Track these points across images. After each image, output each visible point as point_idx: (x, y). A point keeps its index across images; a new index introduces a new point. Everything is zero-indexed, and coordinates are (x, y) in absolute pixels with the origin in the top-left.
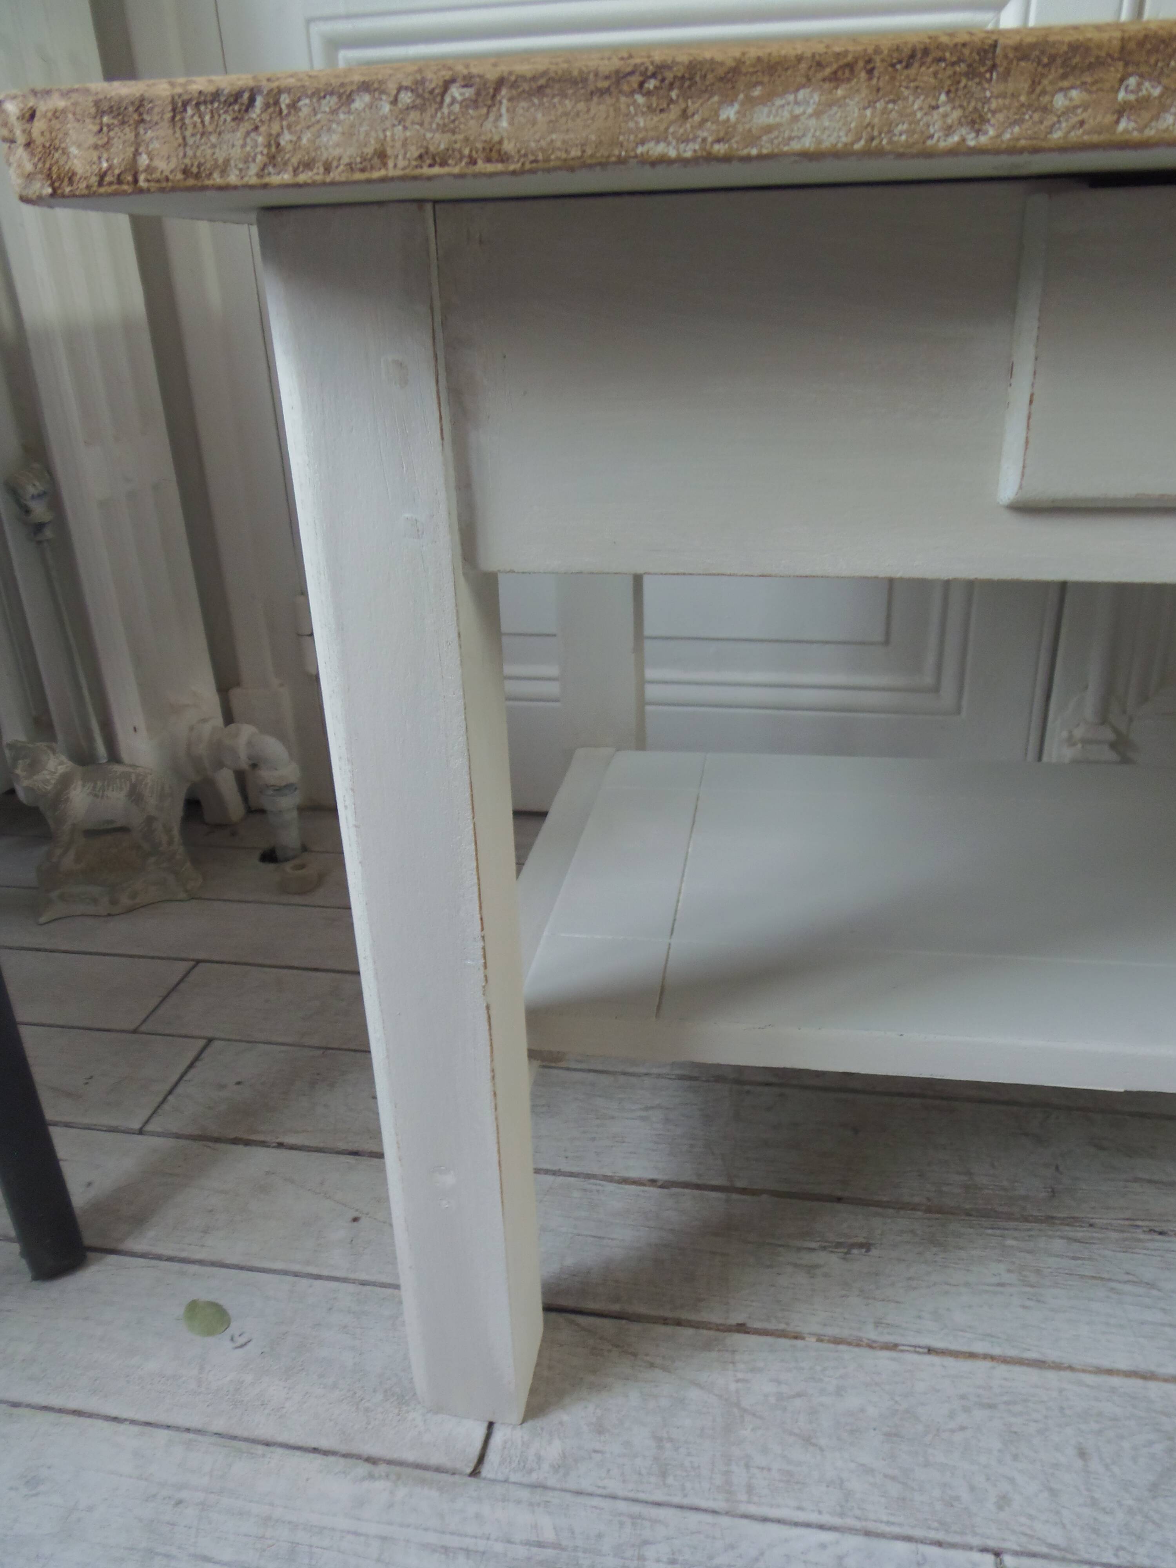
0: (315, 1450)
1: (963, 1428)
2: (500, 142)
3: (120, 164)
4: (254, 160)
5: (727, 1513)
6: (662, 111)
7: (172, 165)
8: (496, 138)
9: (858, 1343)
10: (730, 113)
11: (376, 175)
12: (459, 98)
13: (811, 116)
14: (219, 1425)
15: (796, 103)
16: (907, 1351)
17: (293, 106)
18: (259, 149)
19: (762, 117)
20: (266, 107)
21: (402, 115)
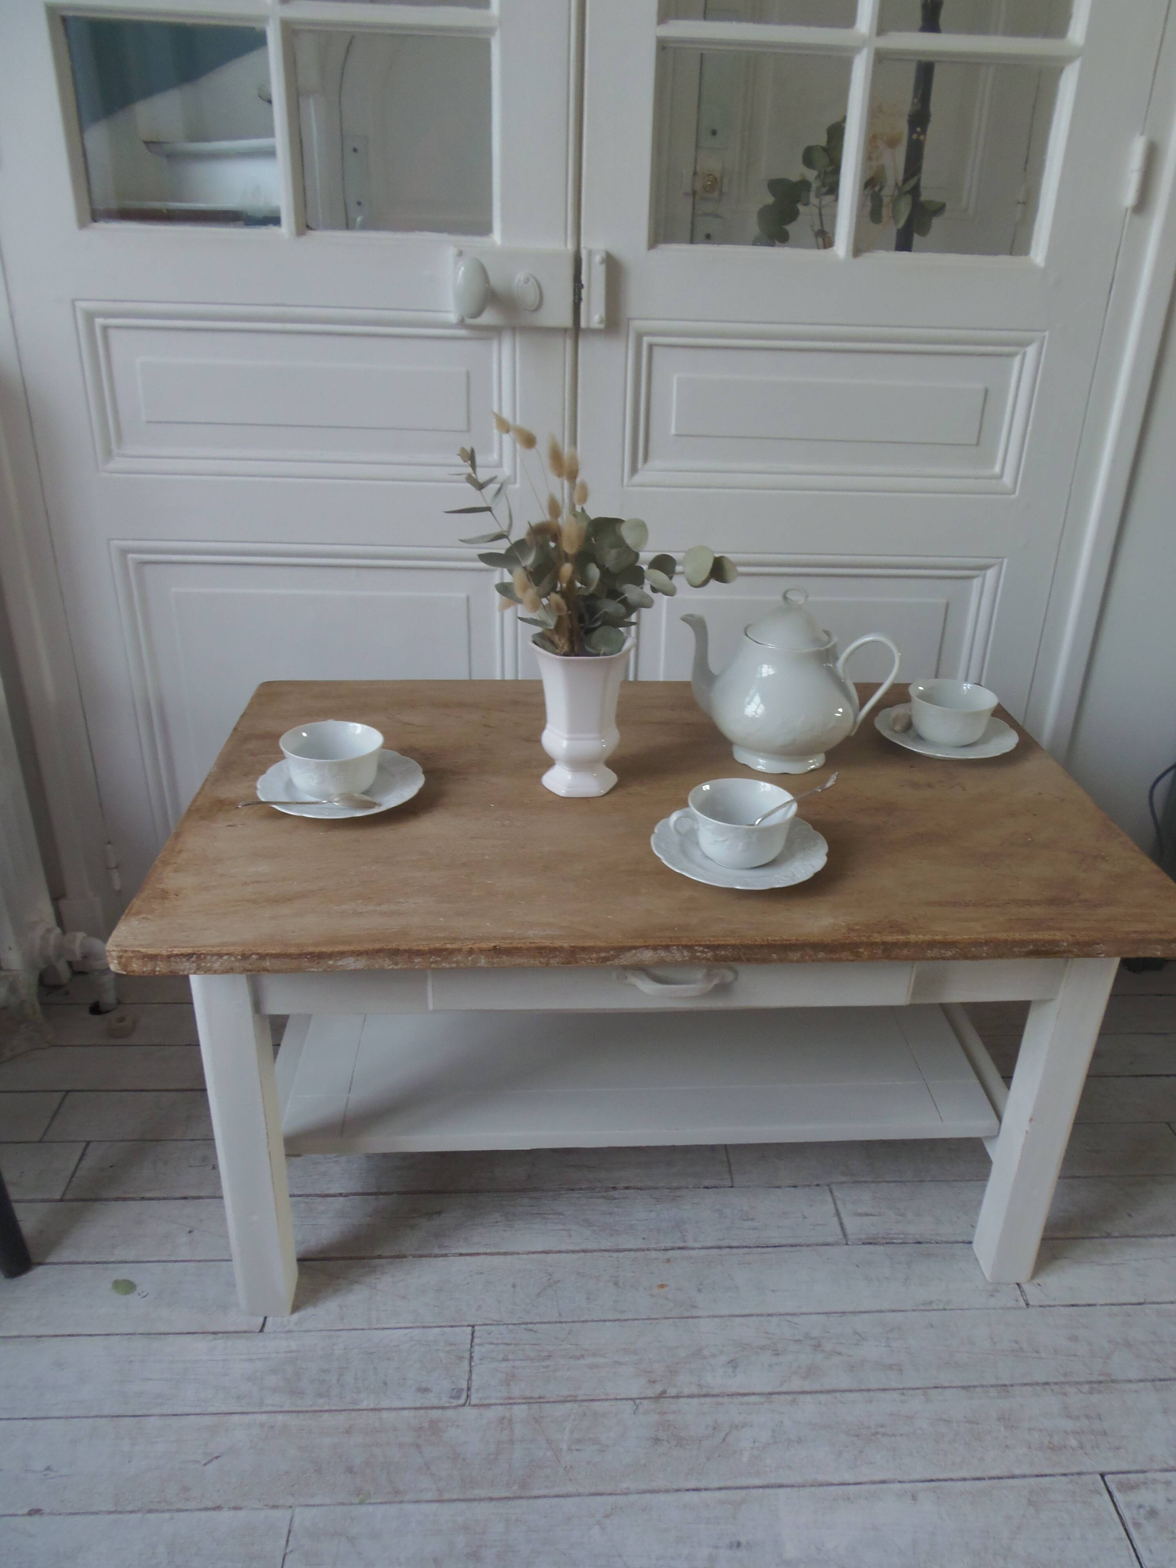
1: (469, 1283)
2: (266, 967)
3: (150, 970)
4: (192, 969)
5: (369, 1329)
7: (167, 970)
9: (429, 1256)
10: (331, 962)
12: (254, 958)
13: (352, 963)
14: (142, 1330)
15: (348, 960)
16: (450, 1256)
17: (205, 958)
18: (194, 967)
19: (340, 963)
20: (197, 958)
21: (237, 960)
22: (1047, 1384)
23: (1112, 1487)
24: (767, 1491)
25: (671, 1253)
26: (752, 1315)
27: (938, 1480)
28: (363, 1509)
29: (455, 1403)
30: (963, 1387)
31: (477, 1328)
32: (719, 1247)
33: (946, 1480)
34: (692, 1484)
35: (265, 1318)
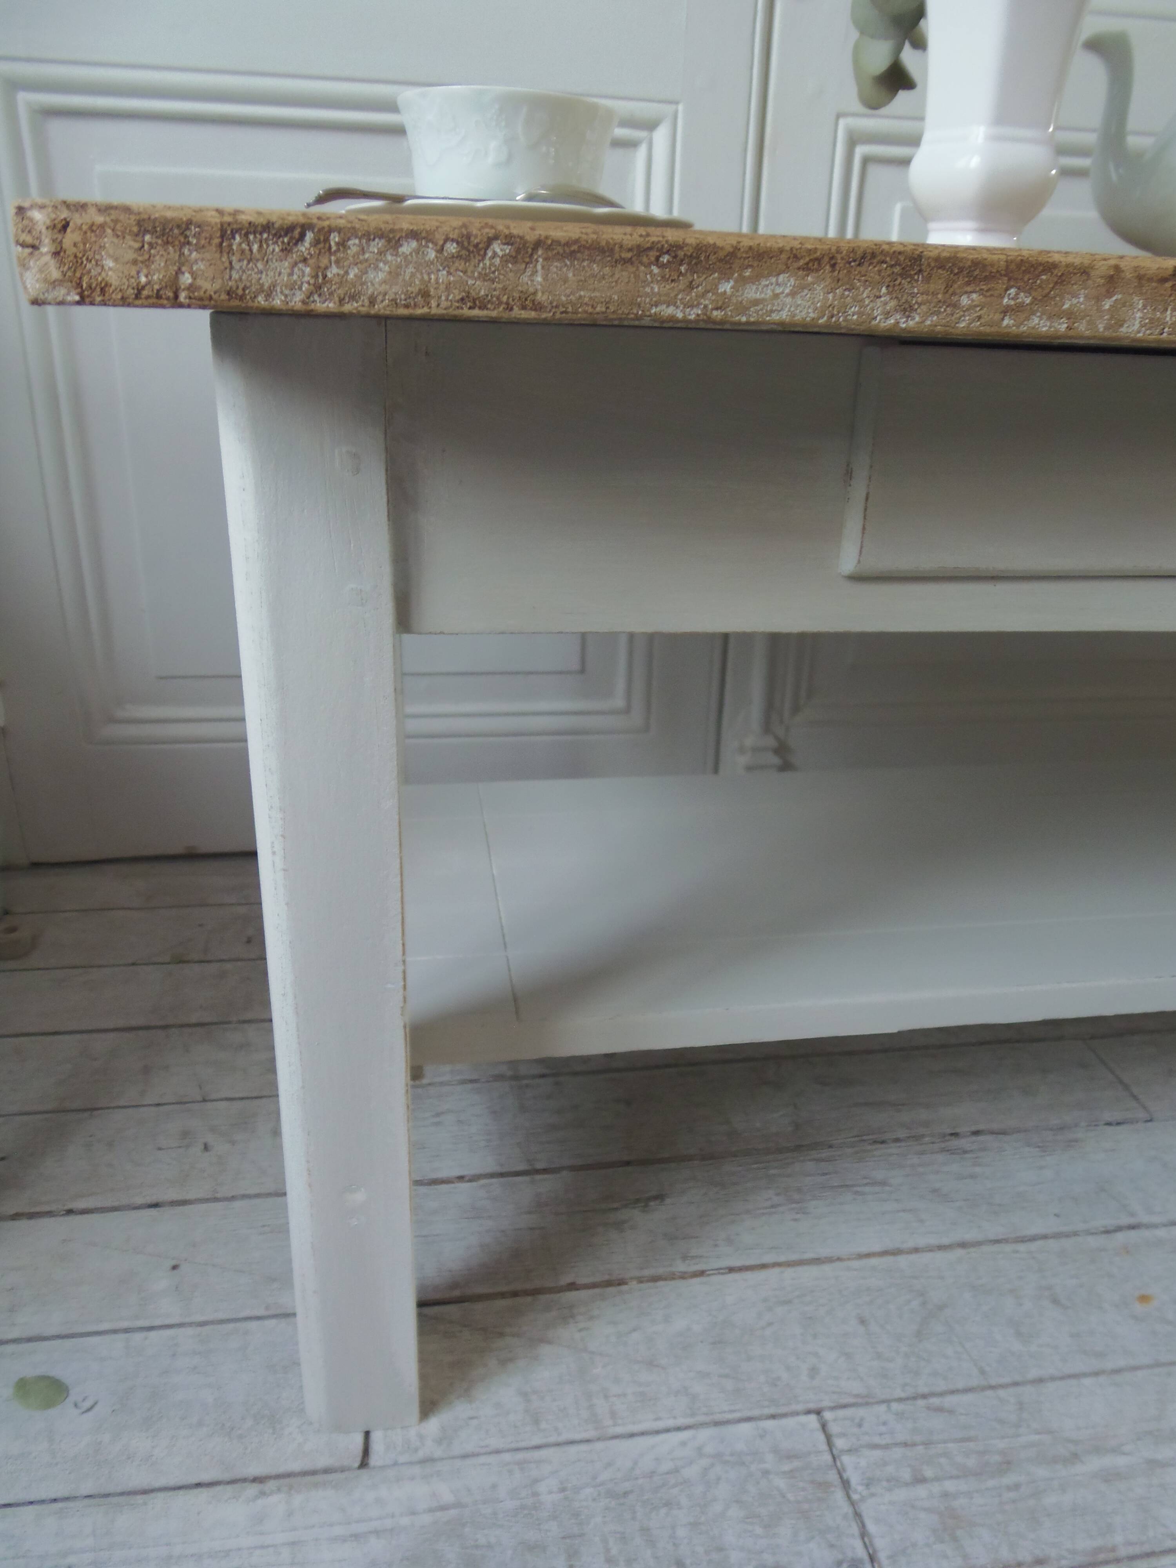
0: (198, 1485)
1: (770, 1324)
2: (535, 293)
3: (161, 281)
4: (300, 288)
5: (600, 1439)
6: (672, 281)
7: (217, 285)
8: (531, 290)
9: (672, 1277)
10: (726, 287)
11: (419, 311)
12: (500, 253)
13: (787, 295)
14: (88, 1487)
15: (778, 284)
16: (712, 1274)
17: (343, 244)
18: (306, 279)
19: (751, 292)
20: (316, 242)
21: (447, 262)
25: (1120, 1237)
31: (827, 1415)
35: (367, 1434)
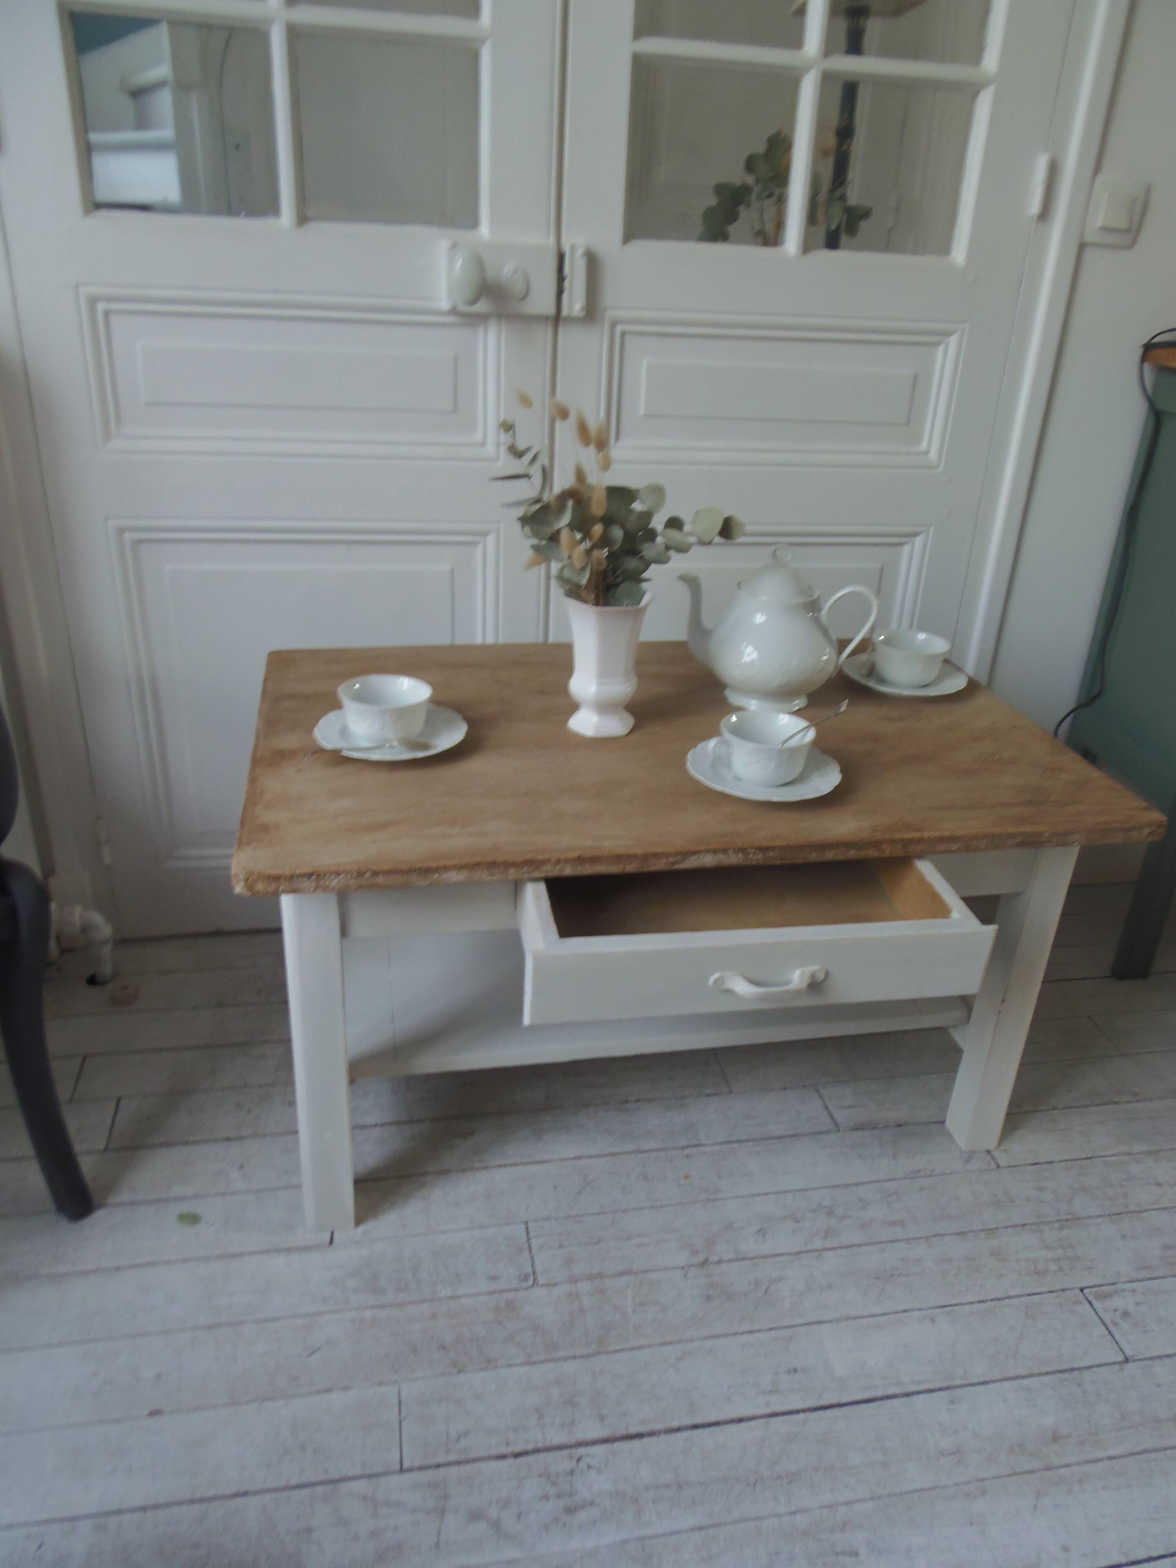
0: (264, 1252)
1: (513, 1189)
5: (431, 1233)
9: (473, 1169)
14: (216, 1253)
22: (1024, 1225)
23: (1091, 1298)
24: (810, 1327)
25: (688, 1151)
26: (769, 1193)
27: (950, 1306)
28: (462, 1377)
29: (525, 1285)
30: (957, 1234)
31: (530, 1224)
32: (730, 1142)
33: (955, 1305)
34: (746, 1327)
